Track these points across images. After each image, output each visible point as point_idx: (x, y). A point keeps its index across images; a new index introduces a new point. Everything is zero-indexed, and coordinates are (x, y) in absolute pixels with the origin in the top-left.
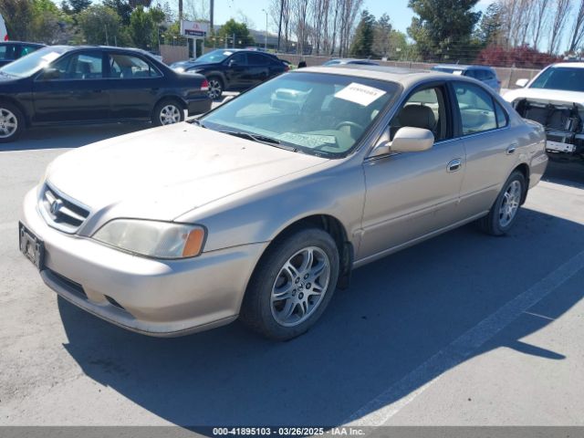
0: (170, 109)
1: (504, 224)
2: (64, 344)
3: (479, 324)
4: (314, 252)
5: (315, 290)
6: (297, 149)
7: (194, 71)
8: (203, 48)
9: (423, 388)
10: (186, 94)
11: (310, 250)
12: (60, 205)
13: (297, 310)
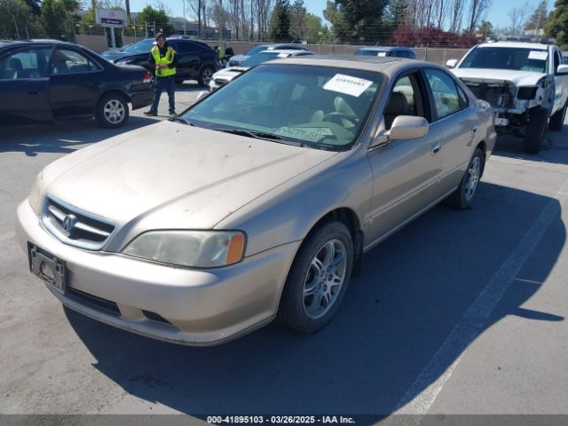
0: (114, 103)
1: (468, 197)
2: (92, 364)
3: (481, 295)
4: (335, 244)
5: (336, 280)
6: (303, 144)
7: (124, 63)
8: (123, 37)
9: (456, 364)
10: (128, 87)
11: (331, 243)
12: (75, 221)
13: (323, 303)
